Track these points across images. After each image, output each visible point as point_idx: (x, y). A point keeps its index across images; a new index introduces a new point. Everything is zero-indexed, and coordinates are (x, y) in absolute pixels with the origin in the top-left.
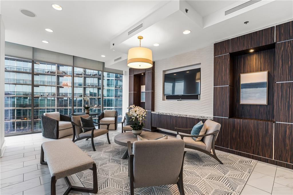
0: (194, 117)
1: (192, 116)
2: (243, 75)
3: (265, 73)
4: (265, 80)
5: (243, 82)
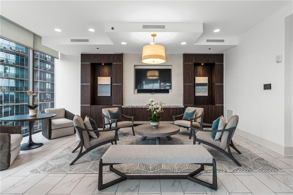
0: (169, 107)
1: (168, 106)
2: (196, 78)
3: (207, 78)
4: (207, 82)
5: (196, 82)
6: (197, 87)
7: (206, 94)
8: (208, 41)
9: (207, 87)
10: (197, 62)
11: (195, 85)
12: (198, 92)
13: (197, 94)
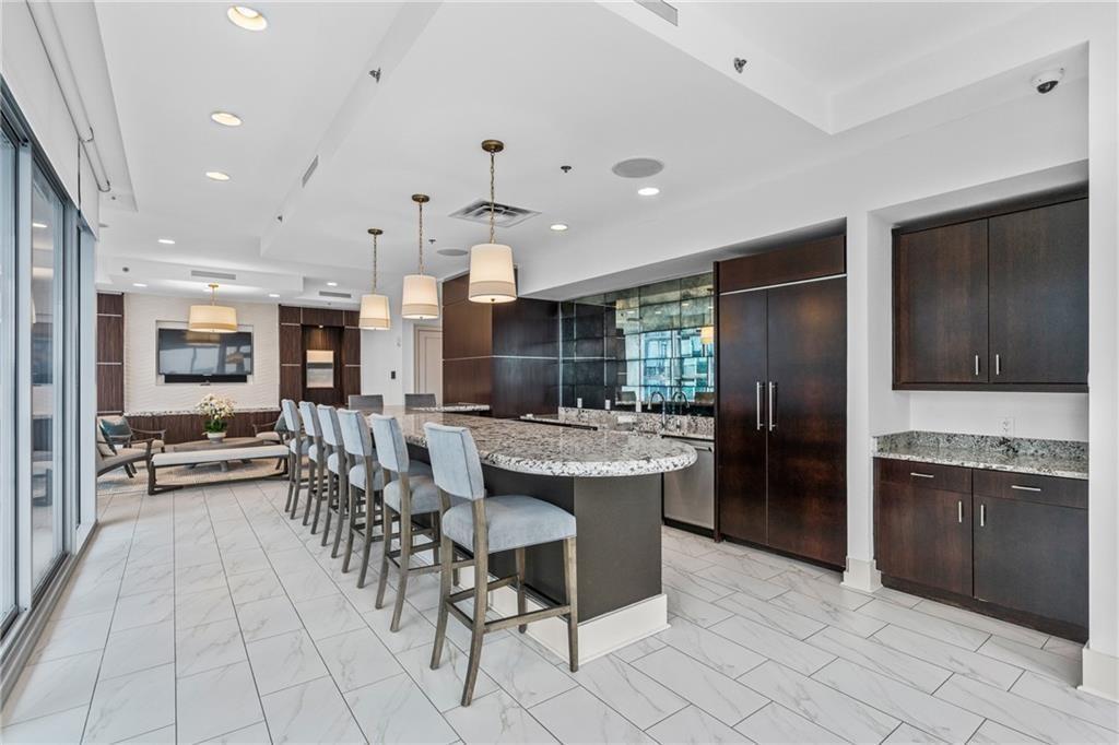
2: (309, 352)
3: (331, 353)
4: (331, 360)
5: (309, 361)
6: (309, 371)
7: (331, 385)
8: (322, 294)
9: (332, 371)
10: (308, 323)
11: (305, 366)
12: (313, 381)
13: (310, 385)
